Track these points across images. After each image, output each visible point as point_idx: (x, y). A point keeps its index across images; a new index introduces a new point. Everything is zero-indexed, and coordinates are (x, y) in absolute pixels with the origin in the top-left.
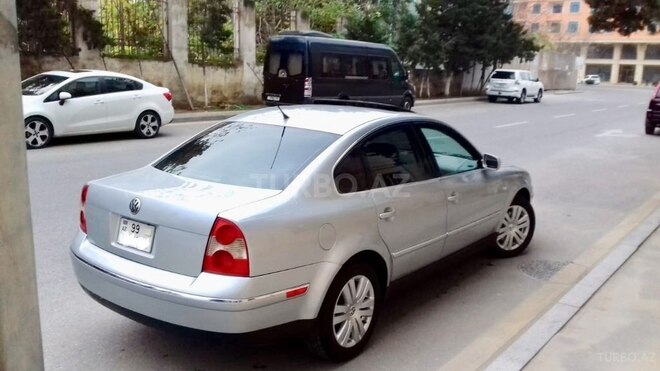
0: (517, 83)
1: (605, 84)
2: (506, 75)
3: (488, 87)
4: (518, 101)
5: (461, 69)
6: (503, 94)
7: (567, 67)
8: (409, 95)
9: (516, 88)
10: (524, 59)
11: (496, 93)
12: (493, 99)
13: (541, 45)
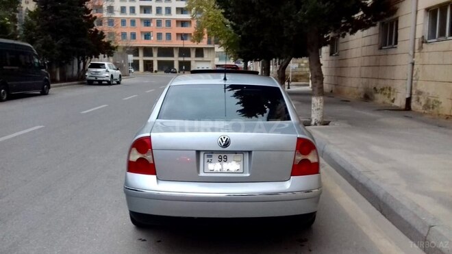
0: (107, 71)
1: (136, 72)
2: (98, 66)
3: (87, 74)
4: (109, 83)
5: (64, 62)
6: (99, 79)
7: (123, 61)
8: (46, 80)
9: (107, 75)
10: (106, 55)
11: (94, 78)
12: (91, 83)
13: (115, 45)
